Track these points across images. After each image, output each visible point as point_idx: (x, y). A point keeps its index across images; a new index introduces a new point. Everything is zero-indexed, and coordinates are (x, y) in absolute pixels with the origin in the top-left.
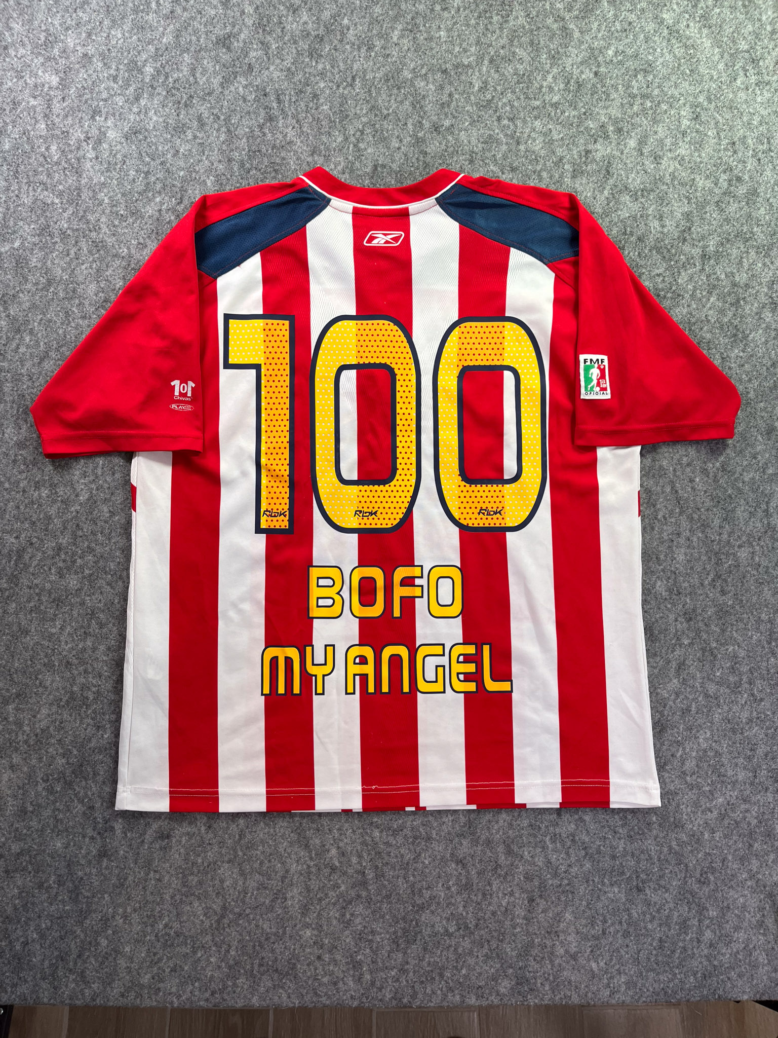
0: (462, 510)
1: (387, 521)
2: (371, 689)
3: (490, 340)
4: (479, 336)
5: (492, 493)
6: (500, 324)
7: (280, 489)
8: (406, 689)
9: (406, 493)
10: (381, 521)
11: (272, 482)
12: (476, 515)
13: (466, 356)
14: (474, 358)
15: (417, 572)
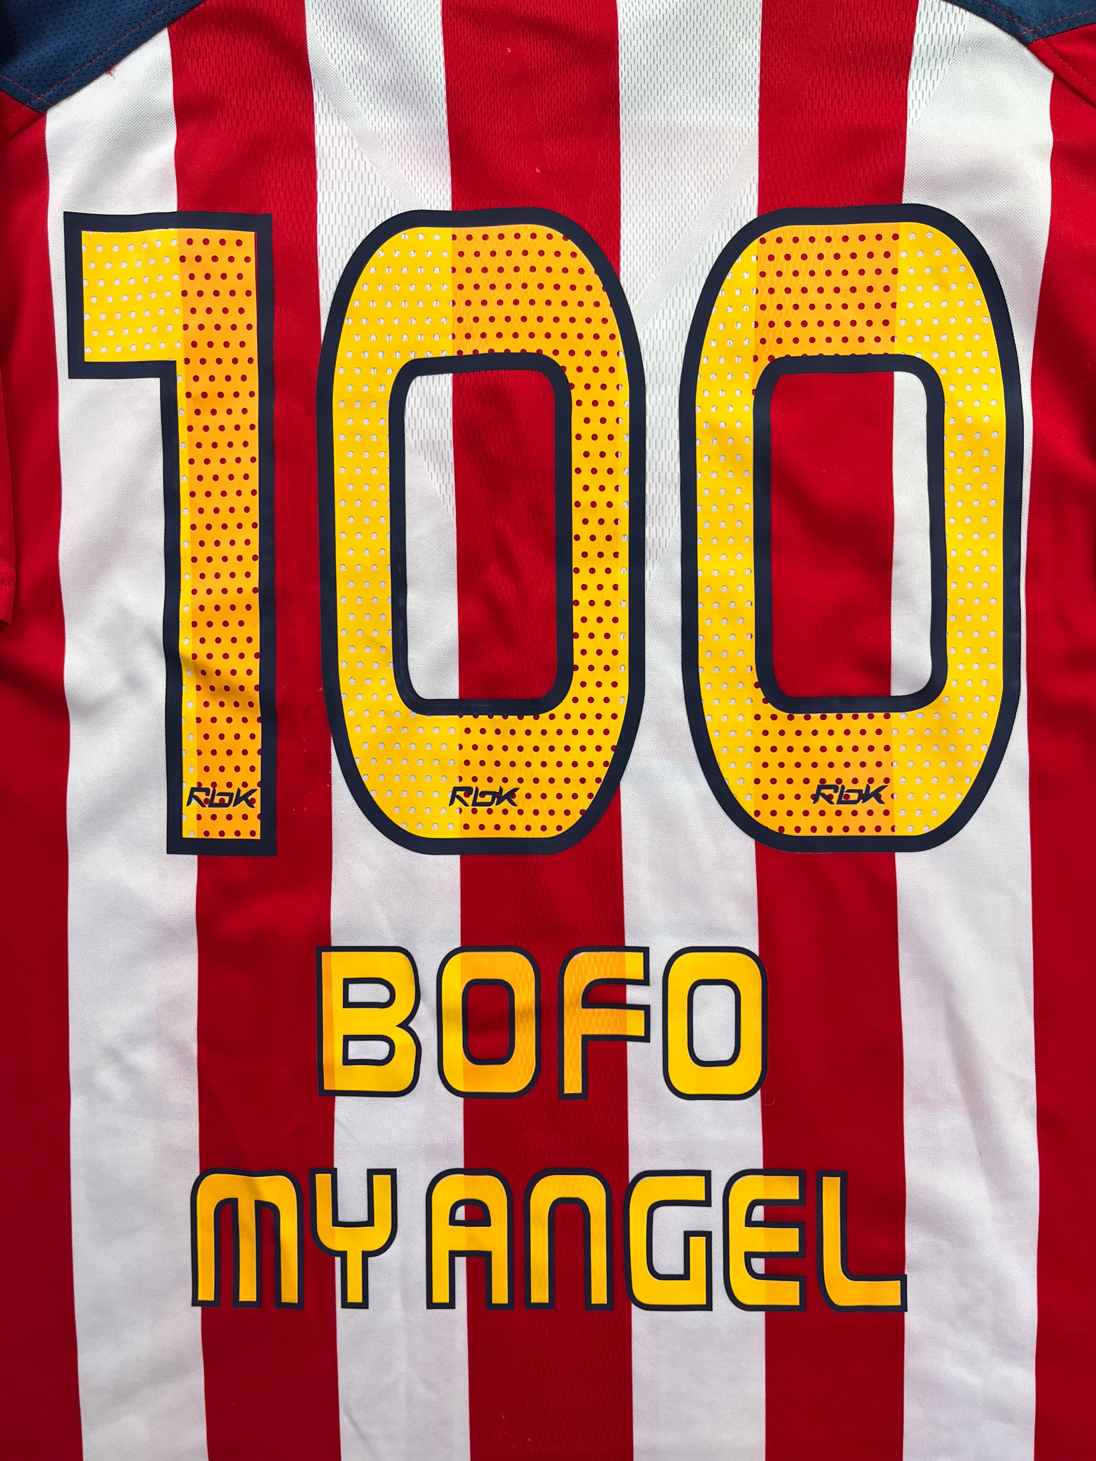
0: (766, 786)
1: (544, 818)
2: (500, 1294)
3: (854, 279)
4: (820, 268)
5: (855, 739)
6: (886, 228)
7: (237, 726)
8: (599, 1294)
9: (599, 738)
10: (528, 818)
11: (214, 705)
12: (806, 803)
13: (780, 329)
14: (804, 334)
15: (631, 966)
